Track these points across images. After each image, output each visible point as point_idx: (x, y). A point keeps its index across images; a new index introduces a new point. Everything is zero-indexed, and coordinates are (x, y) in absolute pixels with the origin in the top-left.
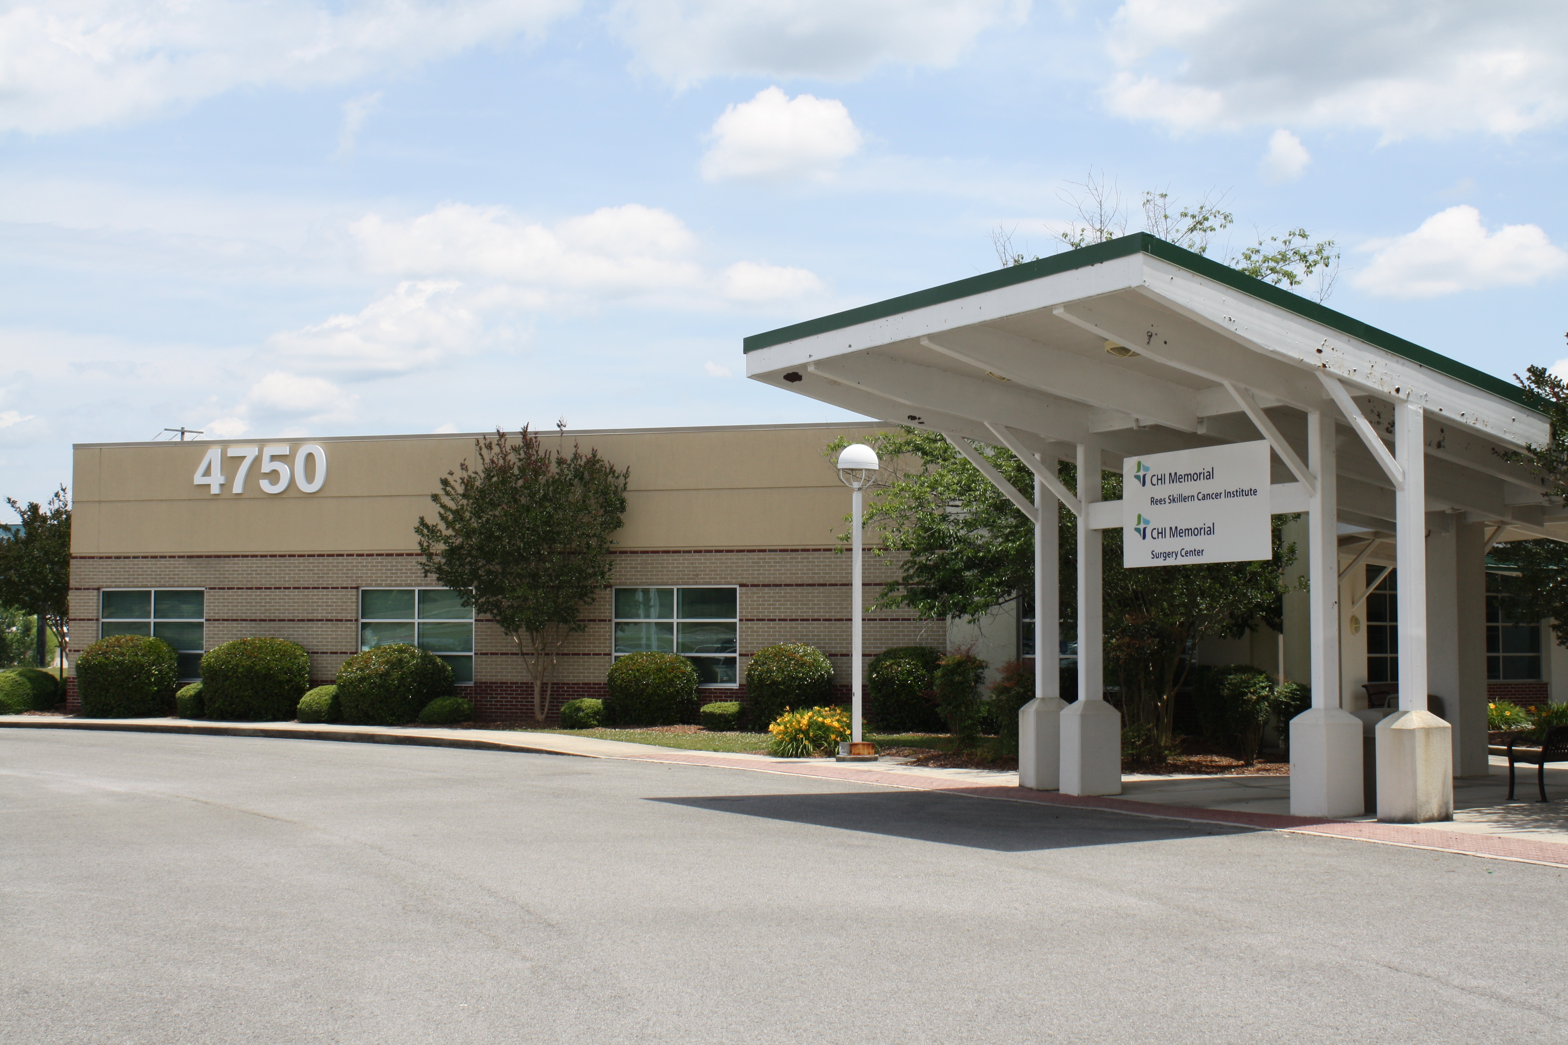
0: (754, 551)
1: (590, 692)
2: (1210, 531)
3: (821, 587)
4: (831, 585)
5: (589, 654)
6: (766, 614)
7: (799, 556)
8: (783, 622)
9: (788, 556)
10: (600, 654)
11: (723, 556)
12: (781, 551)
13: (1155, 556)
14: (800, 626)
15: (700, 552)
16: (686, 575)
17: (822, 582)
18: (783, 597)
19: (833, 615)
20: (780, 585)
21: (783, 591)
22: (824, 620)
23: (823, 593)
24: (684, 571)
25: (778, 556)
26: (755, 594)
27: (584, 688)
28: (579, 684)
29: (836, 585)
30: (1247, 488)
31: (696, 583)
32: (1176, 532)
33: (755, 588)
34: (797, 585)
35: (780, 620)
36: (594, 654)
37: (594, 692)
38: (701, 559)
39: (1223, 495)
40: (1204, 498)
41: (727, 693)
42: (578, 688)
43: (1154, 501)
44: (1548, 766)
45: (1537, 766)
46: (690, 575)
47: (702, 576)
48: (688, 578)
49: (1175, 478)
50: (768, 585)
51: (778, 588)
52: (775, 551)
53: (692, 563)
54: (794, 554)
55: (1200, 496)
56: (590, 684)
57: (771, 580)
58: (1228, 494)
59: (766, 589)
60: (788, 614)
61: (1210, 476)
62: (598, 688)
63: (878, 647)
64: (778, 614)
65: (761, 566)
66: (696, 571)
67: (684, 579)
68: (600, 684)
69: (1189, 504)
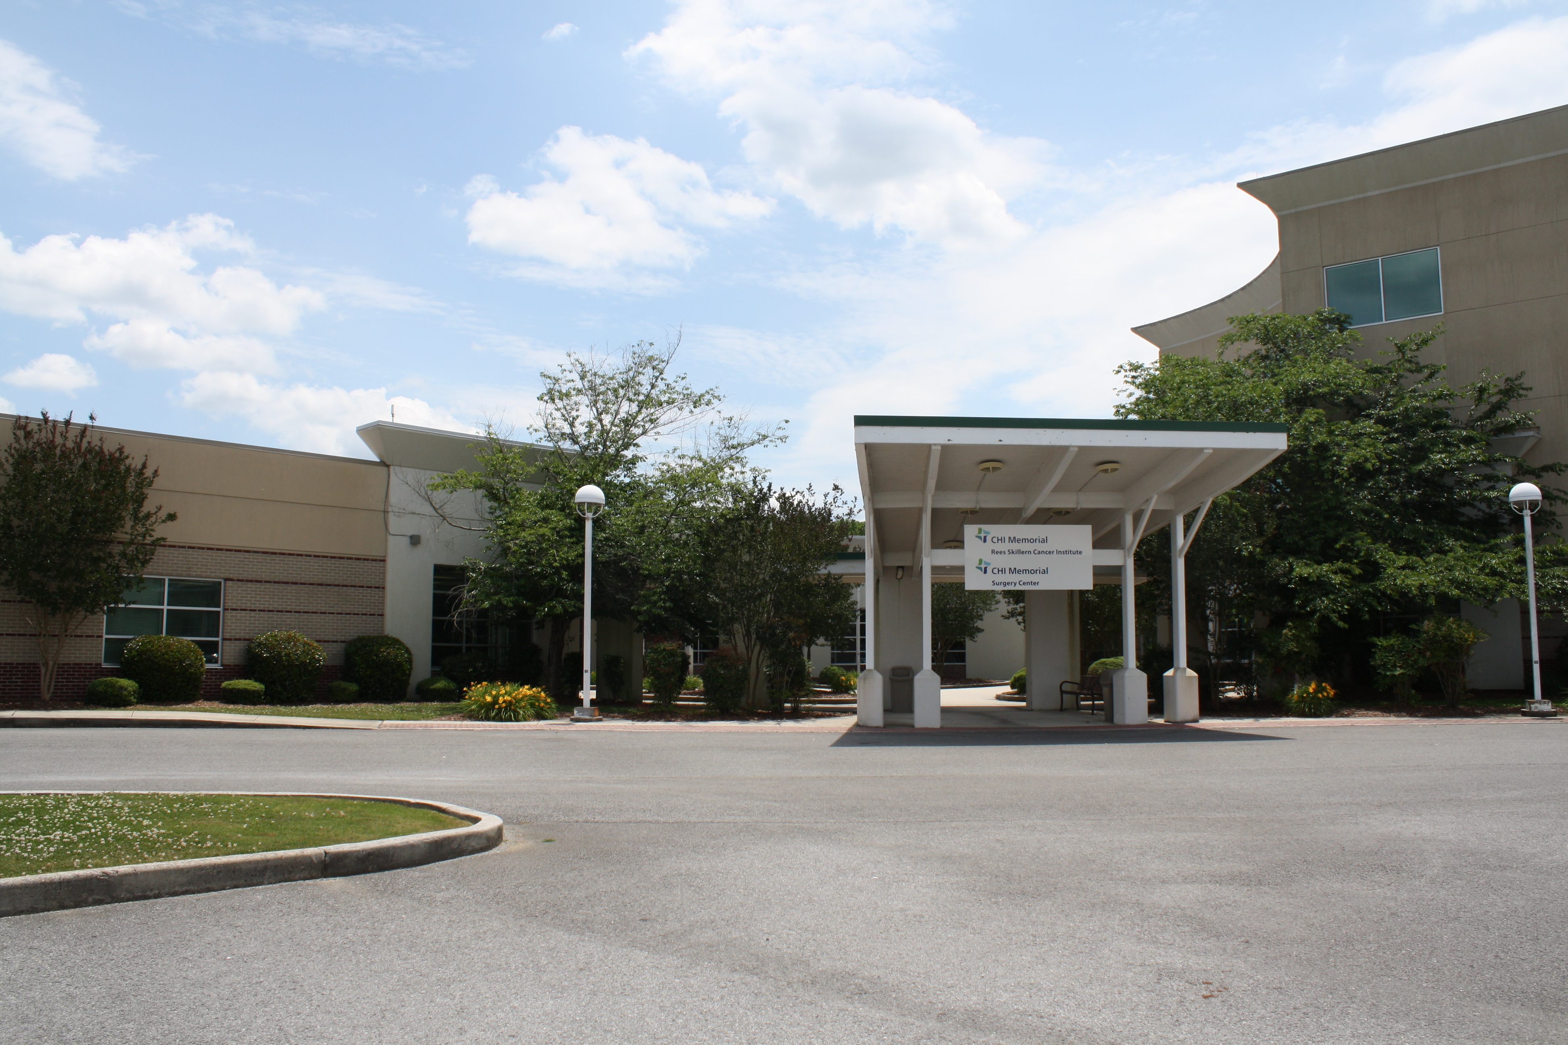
0: (240, 551)
1: (81, 671)
2: (1045, 572)
3: (294, 585)
4: (301, 584)
5: (82, 636)
6: (248, 605)
7: (277, 558)
8: (262, 613)
9: (268, 558)
10: (93, 636)
11: (214, 553)
12: (263, 553)
13: (994, 583)
14: (276, 616)
15: (193, 548)
16: (180, 567)
17: (294, 581)
18: (263, 591)
19: (302, 608)
20: (261, 582)
21: (263, 586)
22: (295, 612)
23: (295, 590)
24: (178, 564)
25: (261, 557)
26: (240, 587)
27: (75, 668)
28: (70, 664)
29: (305, 584)
30: (1074, 550)
31: (189, 576)
32: (1013, 571)
33: (240, 583)
34: (275, 582)
35: (259, 611)
36: (87, 636)
37: (84, 671)
38: (194, 555)
39: (1055, 553)
40: (1039, 553)
41: (212, 672)
42: (68, 668)
43: (993, 552)
44: (1096, 702)
45: (1091, 702)
46: (183, 567)
47: (195, 570)
48: (181, 571)
49: (1013, 540)
50: (251, 581)
51: (259, 584)
52: (258, 552)
53: (186, 558)
54: (273, 557)
55: (1036, 552)
56: (81, 664)
57: (254, 576)
58: (1059, 552)
59: (249, 585)
60: (266, 606)
61: (1044, 541)
62: (90, 668)
63: (335, 635)
64: (258, 606)
65: (246, 565)
66: (188, 564)
67: (178, 571)
68: (92, 664)
69: (1025, 556)
